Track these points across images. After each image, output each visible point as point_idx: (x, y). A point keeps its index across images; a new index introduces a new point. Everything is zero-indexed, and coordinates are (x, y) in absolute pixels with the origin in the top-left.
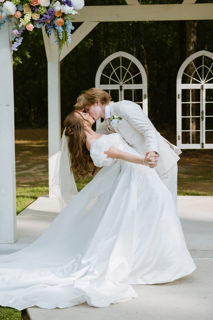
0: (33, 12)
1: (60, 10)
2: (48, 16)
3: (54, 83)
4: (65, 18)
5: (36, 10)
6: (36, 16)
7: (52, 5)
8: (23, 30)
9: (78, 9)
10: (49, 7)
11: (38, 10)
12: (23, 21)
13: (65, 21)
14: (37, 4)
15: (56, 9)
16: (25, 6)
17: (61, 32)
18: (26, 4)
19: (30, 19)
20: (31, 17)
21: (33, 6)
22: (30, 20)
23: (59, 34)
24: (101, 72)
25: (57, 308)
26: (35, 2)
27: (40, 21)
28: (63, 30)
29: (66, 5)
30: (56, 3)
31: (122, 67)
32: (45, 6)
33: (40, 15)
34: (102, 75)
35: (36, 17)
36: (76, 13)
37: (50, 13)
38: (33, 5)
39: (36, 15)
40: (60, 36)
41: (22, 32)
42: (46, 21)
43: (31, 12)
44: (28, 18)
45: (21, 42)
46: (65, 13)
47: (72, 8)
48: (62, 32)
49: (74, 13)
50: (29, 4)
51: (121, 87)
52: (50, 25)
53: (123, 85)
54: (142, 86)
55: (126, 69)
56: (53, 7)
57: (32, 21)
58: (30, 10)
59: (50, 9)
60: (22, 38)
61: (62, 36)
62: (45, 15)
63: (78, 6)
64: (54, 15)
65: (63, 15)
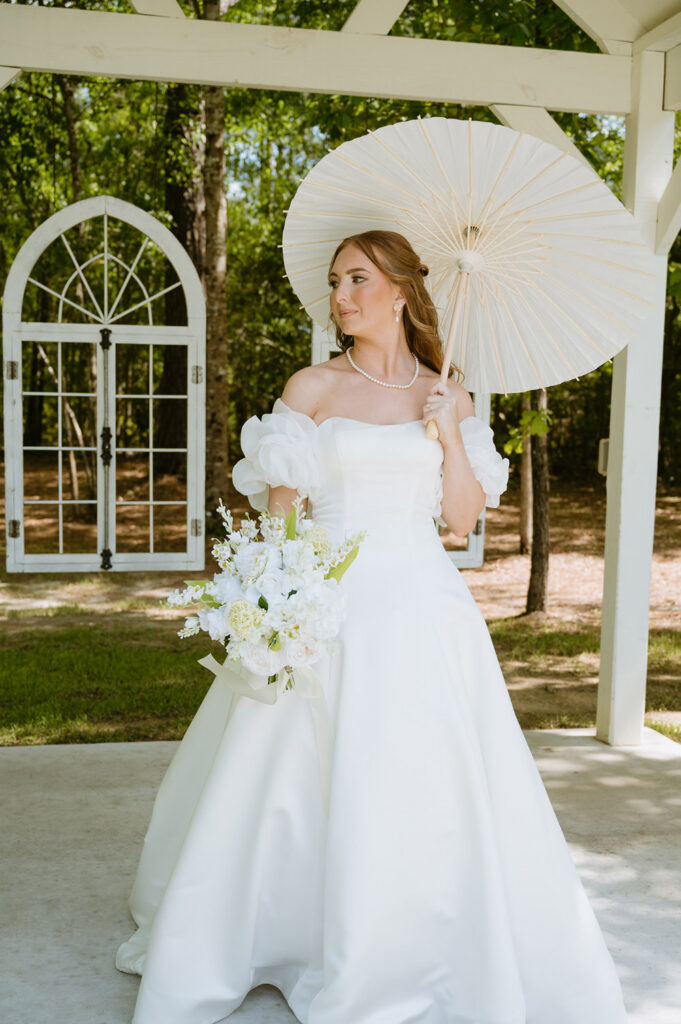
24: (28, 274)
31: (109, 259)
34: (29, 283)
51: (105, 334)
53: (115, 328)
54: (188, 336)
55: (127, 267)
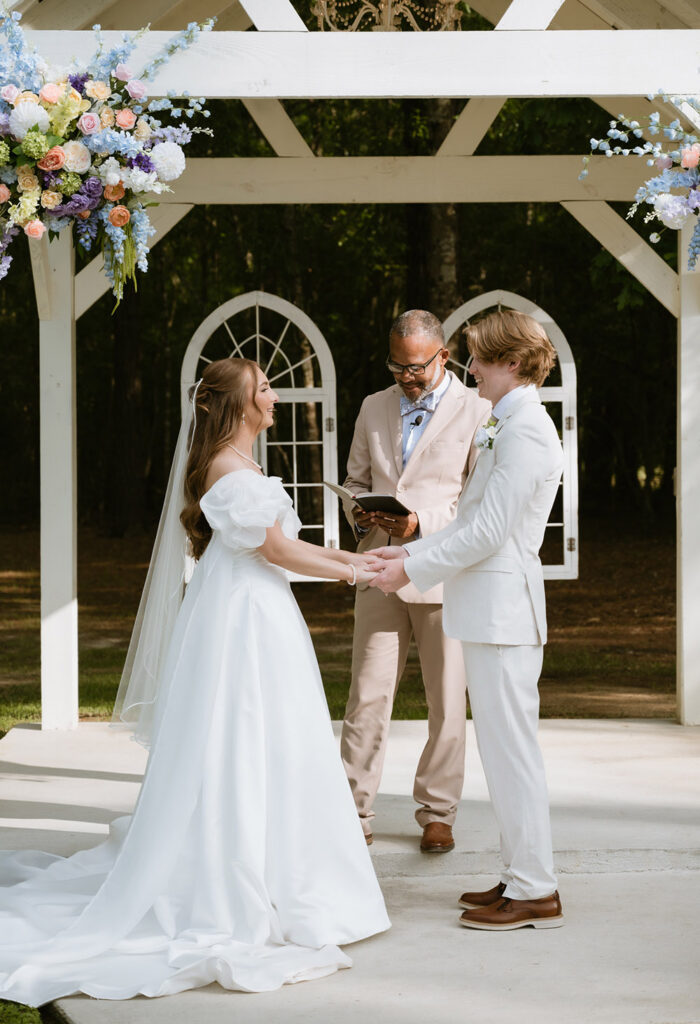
0: (44, 187)
1: (120, 181)
2: (84, 199)
3: (59, 384)
4: (131, 203)
5: (53, 183)
6: (50, 198)
7: (96, 167)
8: (13, 237)
9: (167, 179)
10: (88, 173)
11: (59, 181)
12: (18, 211)
13: (132, 213)
14: (57, 167)
15: (108, 180)
16: (23, 172)
17: (120, 241)
18: (25, 167)
19: (37, 207)
20: (39, 202)
21: (44, 171)
22: (35, 210)
23: (115, 248)
24: (199, 353)
25: (140, 997)
26: (52, 159)
27: (60, 211)
28: (125, 237)
29: (136, 168)
30: (107, 162)
31: (261, 339)
32: (78, 171)
33: (64, 195)
34: (200, 360)
35: (52, 200)
36: (167, 188)
37: (90, 191)
38: (45, 169)
39: (53, 197)
40: (117, 255)
41: (11, 241)
42: (79, 211)
43: (39, 188)
44: (29, 202)
45: (8, 270)
46: (134, 190)
47: (153, 176)
48: (124, 241)
49: (158, 189)
50: (34, 164)
52: (89, 222)
54: (323, 394)
55: (274, 344)
56: (99, 173)
57: (41, 212)
58: (36, 181)
59: (92, 180)
60: (11, 258)
61: (122, 253)
62: (77, 197)
63: (169, 170)
64: (102, 197)
65: (127, 196)
